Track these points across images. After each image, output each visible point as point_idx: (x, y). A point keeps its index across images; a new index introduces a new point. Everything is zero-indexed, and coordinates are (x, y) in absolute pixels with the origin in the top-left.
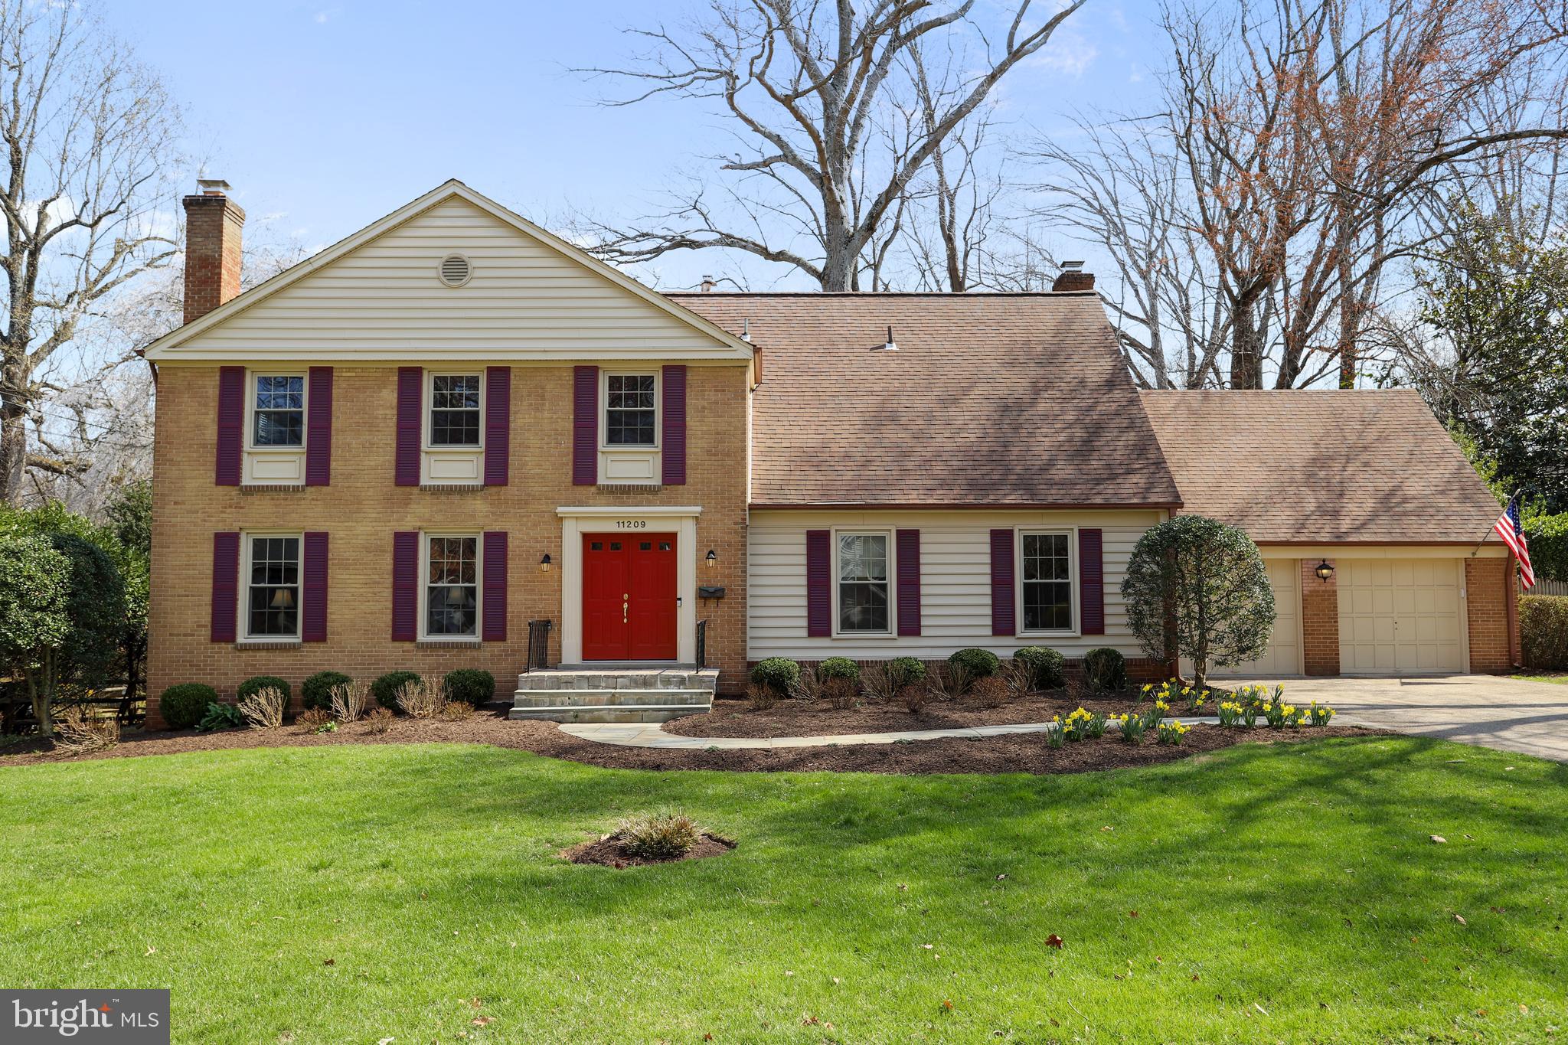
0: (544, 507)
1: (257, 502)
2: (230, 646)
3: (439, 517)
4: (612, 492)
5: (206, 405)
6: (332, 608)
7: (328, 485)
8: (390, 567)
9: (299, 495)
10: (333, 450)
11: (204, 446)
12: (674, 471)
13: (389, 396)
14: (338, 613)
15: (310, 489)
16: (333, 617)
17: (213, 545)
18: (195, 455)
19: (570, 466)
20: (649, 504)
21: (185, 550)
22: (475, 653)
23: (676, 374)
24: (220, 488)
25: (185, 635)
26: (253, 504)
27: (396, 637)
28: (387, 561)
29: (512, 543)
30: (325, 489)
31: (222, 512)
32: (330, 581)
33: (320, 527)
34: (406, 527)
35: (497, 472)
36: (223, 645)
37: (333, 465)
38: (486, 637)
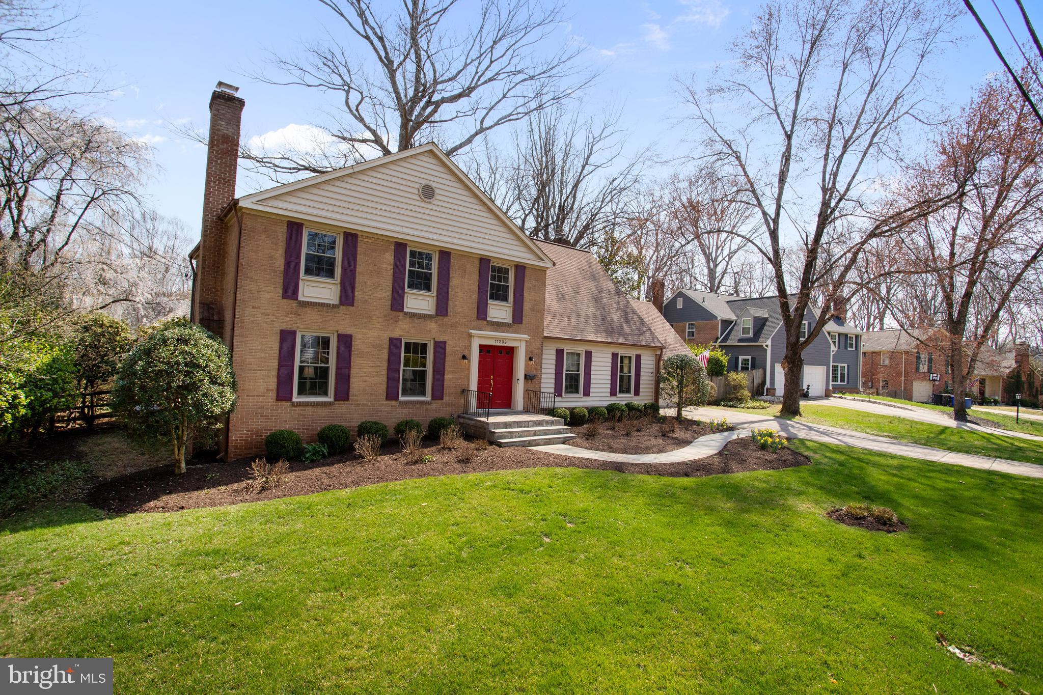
0: (463, 330)
1: (309, 312)
2: (289, 403)
3: (412, 331)
4: (493, 325)
5: (276, 244)
6: (353, 380)
7: (353, 306)
8: (386, 357)
9: (336, 310)
10: (356, 285)
11: (275, 271)
12: (518, 317)
13: (389, 257)
14: (357, 384)
15: (342, 307)
16: (354, 386)
17: (279, 338)
18: (268, 276)
19: (476, 310)
20: (508, 332)
21: (259, 339)
22: (428, 407)
23: (520, 269)
24: (285, 300)
25: (258, 396)
26: (306, 313)
27: (388, 398)
28: (385, 354)
29: (448, 348)
30: (351, 308)
31: (286, 316)
32: (352, 364)
33: (348, 331)
34: (396, 334)
35: (442, 307)
36: (284, 403)
37: (356, 293)
38: (433, 398)
